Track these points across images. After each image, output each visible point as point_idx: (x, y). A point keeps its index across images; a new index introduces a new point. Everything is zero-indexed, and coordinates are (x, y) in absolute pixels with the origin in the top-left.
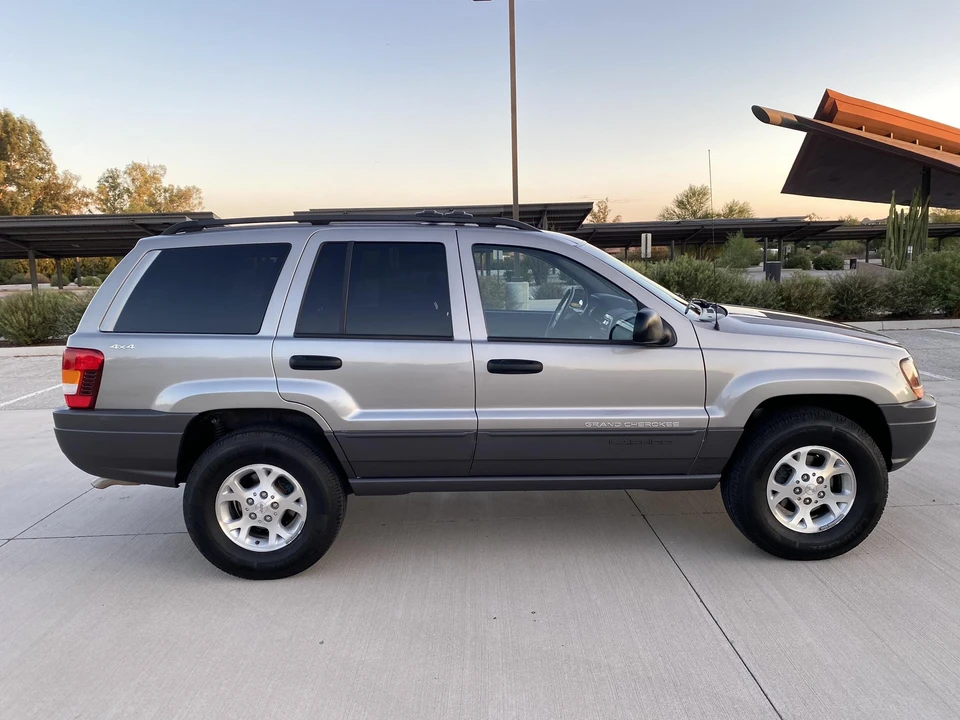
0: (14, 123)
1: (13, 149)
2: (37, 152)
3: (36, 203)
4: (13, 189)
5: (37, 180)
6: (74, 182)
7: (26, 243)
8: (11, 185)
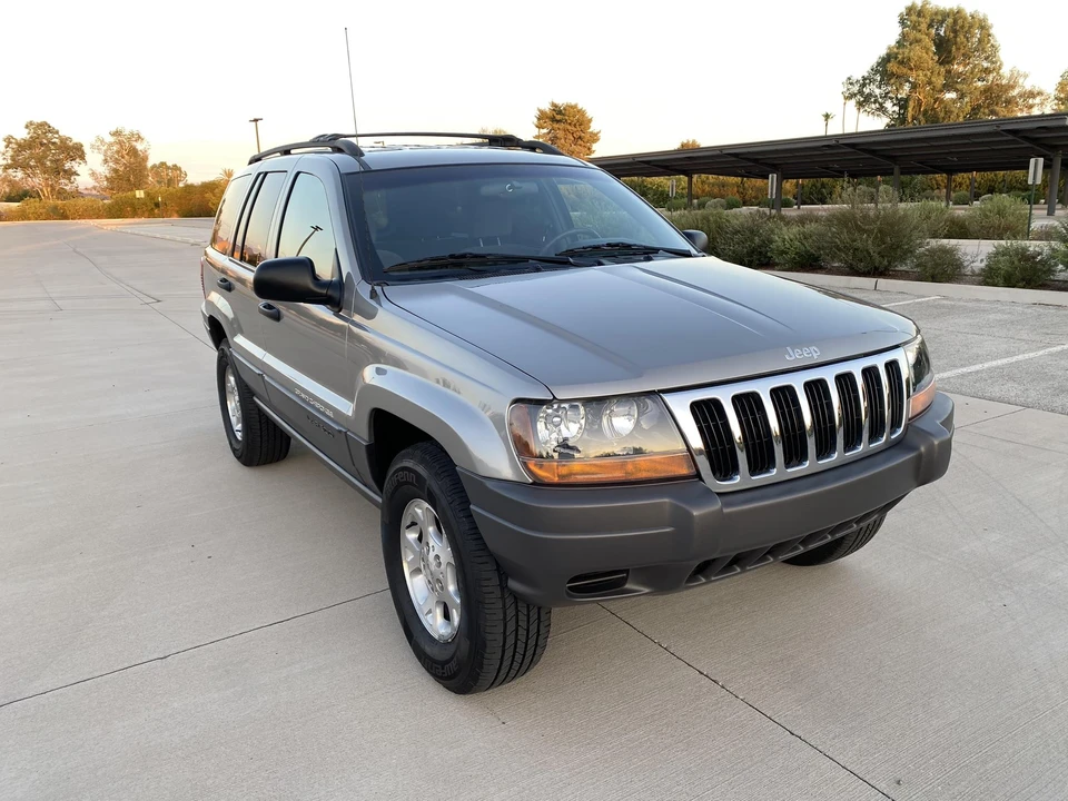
0: (965, 19)
1: (958, 49)
2: (984, 51)
3: (973, 109)
4: (951, 95)
5: (980, 84)
6: (1021, 81)
7: (893, 158)
8: (949, 91)
